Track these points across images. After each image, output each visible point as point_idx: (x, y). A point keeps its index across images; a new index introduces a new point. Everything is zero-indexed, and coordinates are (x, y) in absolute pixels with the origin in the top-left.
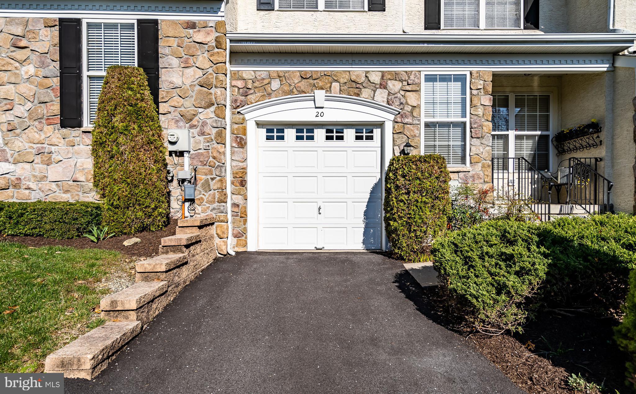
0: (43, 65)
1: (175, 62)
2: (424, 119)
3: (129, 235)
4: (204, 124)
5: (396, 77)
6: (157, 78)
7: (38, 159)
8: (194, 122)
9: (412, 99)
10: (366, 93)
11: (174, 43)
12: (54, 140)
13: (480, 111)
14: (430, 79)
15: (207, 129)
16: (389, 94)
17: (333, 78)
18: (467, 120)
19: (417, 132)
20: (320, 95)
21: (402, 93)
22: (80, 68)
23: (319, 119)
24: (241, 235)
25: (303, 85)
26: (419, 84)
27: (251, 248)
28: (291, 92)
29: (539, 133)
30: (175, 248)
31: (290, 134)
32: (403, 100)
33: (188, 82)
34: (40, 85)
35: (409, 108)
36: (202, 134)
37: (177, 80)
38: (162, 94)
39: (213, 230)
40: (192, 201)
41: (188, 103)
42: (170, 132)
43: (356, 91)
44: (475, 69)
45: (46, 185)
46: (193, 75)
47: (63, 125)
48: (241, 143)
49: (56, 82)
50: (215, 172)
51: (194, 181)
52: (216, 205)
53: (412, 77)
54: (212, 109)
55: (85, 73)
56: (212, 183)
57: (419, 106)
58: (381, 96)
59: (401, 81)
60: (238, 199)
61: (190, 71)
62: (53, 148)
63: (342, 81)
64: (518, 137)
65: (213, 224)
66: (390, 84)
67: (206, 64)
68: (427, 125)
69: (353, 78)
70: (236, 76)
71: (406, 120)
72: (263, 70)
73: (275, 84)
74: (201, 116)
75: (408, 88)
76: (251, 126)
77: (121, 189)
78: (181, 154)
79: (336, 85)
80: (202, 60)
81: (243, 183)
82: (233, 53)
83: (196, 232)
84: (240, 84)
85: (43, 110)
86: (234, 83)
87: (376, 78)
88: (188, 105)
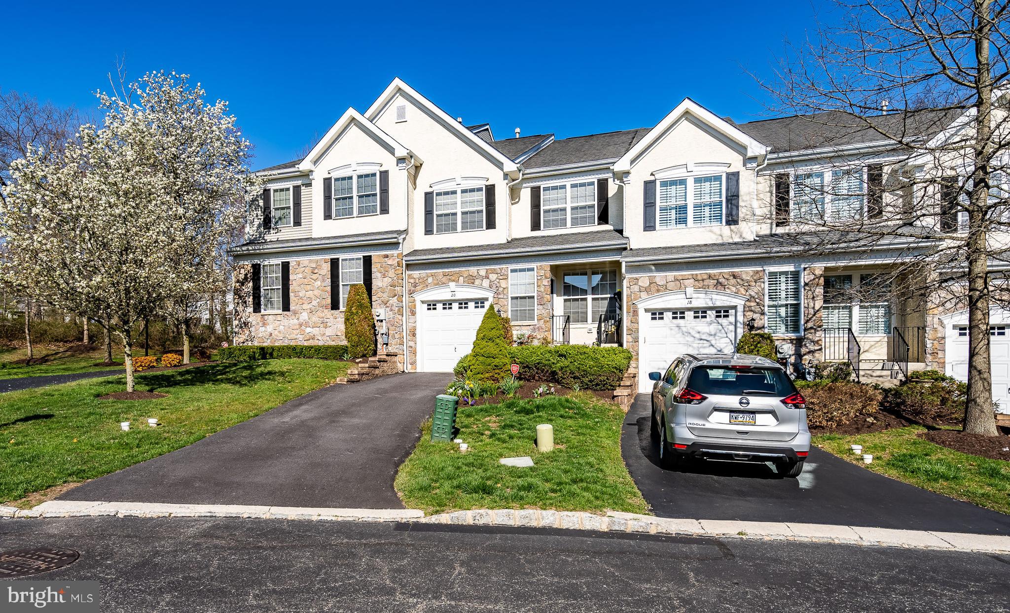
0: (324, 281)
1: (379, 275)
2: (510, 296)
3: (358, 358)
4: (392, 305)
5: (494, 272)
6: (371, 284)
7: (322, 326)
8: (388, 305)
9: (503, 284)
10: (477, 282)
11: (379, 265)
12: (328, 316)
13: (542, 289)
14: (513, 271)
15: (393, 308)
16: (490, 281)
17: (460, 274)
18: (535, 295)
19: (506, 303)
20: (452, 284)
21: (498, 280)
22: (338, 281)
23: (453, 298)
24: (413, 363)
25: (444, 279)
26: (507, 275)
27: (418, 370)
28: (438, 284)
29: (609, 296)
30: (374, 361)
31: (440, 306)
32: (498, 285)
33: (385, 285)
34: (323, 290)
35: (501, 289)
36: (391, 310)
37: (380, 284)
38: (373, 291)
39: (396, 359)
40: (387, 344)
41: (385, 295)
42: (377, 310)
43: (472, 281)
44: (539, 264)
45: (325, 338)
46: (387, 280)
47: (332, 309)
48: (413, 313)
49: (329, 289)
50: (398, 329)
51: (387, 334)
52: (398, 346)
53: (503, 271)
54: (396, 297)
55: (341, 283)
56: (396, 335)
57: (507, 288)
58: (486, 283)
59: (497, 274)
60: (411, 344)
61: (386, 279)
62: (328, 320)
63: (465, 276)
64: (593, 299)
65: (396, 356)
66: (491, 276)
67: (393, 275)
68: (512, 298)
69: (471, 274)
70: (410, 276)
71: (500, 296)
72: (424, 273)
73: (430, 280)
74: (391, 302)
75: (501, 278)
76: (418, 304)
77: (355, 338)
78: (382, 321)
79: (461, 278)
80: (391, 273)
81: (414, 335)
82: (407, 265)
83: (385, 357)
84: (412, 281)
85: (324, 302)
86: (410, 281)
87: (483, 273)
88: (385, 296)
